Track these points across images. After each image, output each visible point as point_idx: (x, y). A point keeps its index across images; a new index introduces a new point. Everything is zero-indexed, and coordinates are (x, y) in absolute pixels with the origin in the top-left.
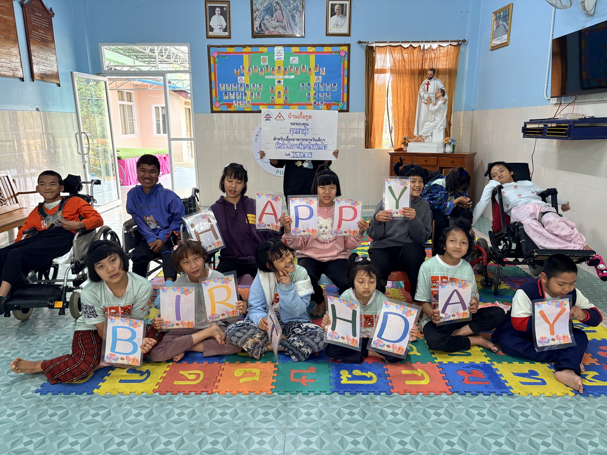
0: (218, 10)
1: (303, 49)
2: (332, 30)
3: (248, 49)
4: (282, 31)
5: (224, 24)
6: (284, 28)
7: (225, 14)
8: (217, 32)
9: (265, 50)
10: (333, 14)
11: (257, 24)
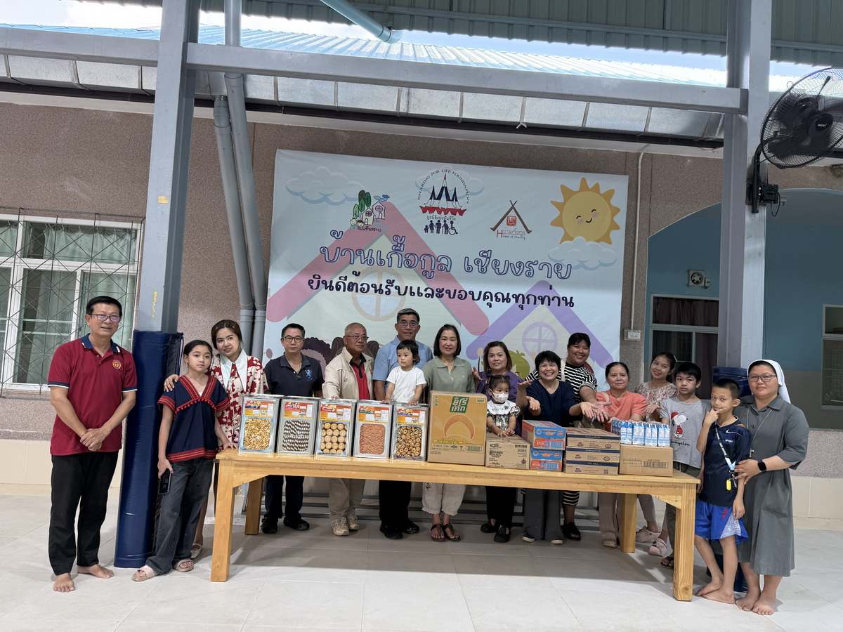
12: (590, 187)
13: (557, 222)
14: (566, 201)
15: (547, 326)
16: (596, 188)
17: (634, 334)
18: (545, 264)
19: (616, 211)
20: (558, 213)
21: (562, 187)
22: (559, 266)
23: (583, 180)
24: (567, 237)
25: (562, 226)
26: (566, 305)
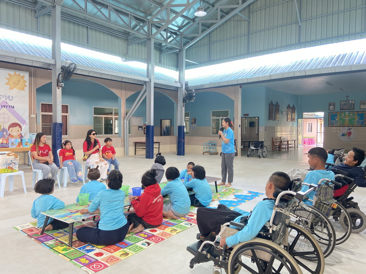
0: (332, 105)
1: (353, 112)
2: (361, 108)
3: (339, 113)
4: (348, 109)
5: (333, 107)
6: (349, 108)
7: (334, 105)
8: (331, 109)
9: (343, 113)
10: (362, 104)
11: (341, 107)
12: (17, 74)
13: (7, 84)
14: (10, 78)
15: (6, 114)
16: (19, 75)
17: (33, 116)
18: (4, 96)
19: (26, 82)
20: (7, 81)
21: (8, 73)
22: (9, 97)
23: (15, 72)
24: (11, 88)
25: (9, 85)
26: (12, 108)
